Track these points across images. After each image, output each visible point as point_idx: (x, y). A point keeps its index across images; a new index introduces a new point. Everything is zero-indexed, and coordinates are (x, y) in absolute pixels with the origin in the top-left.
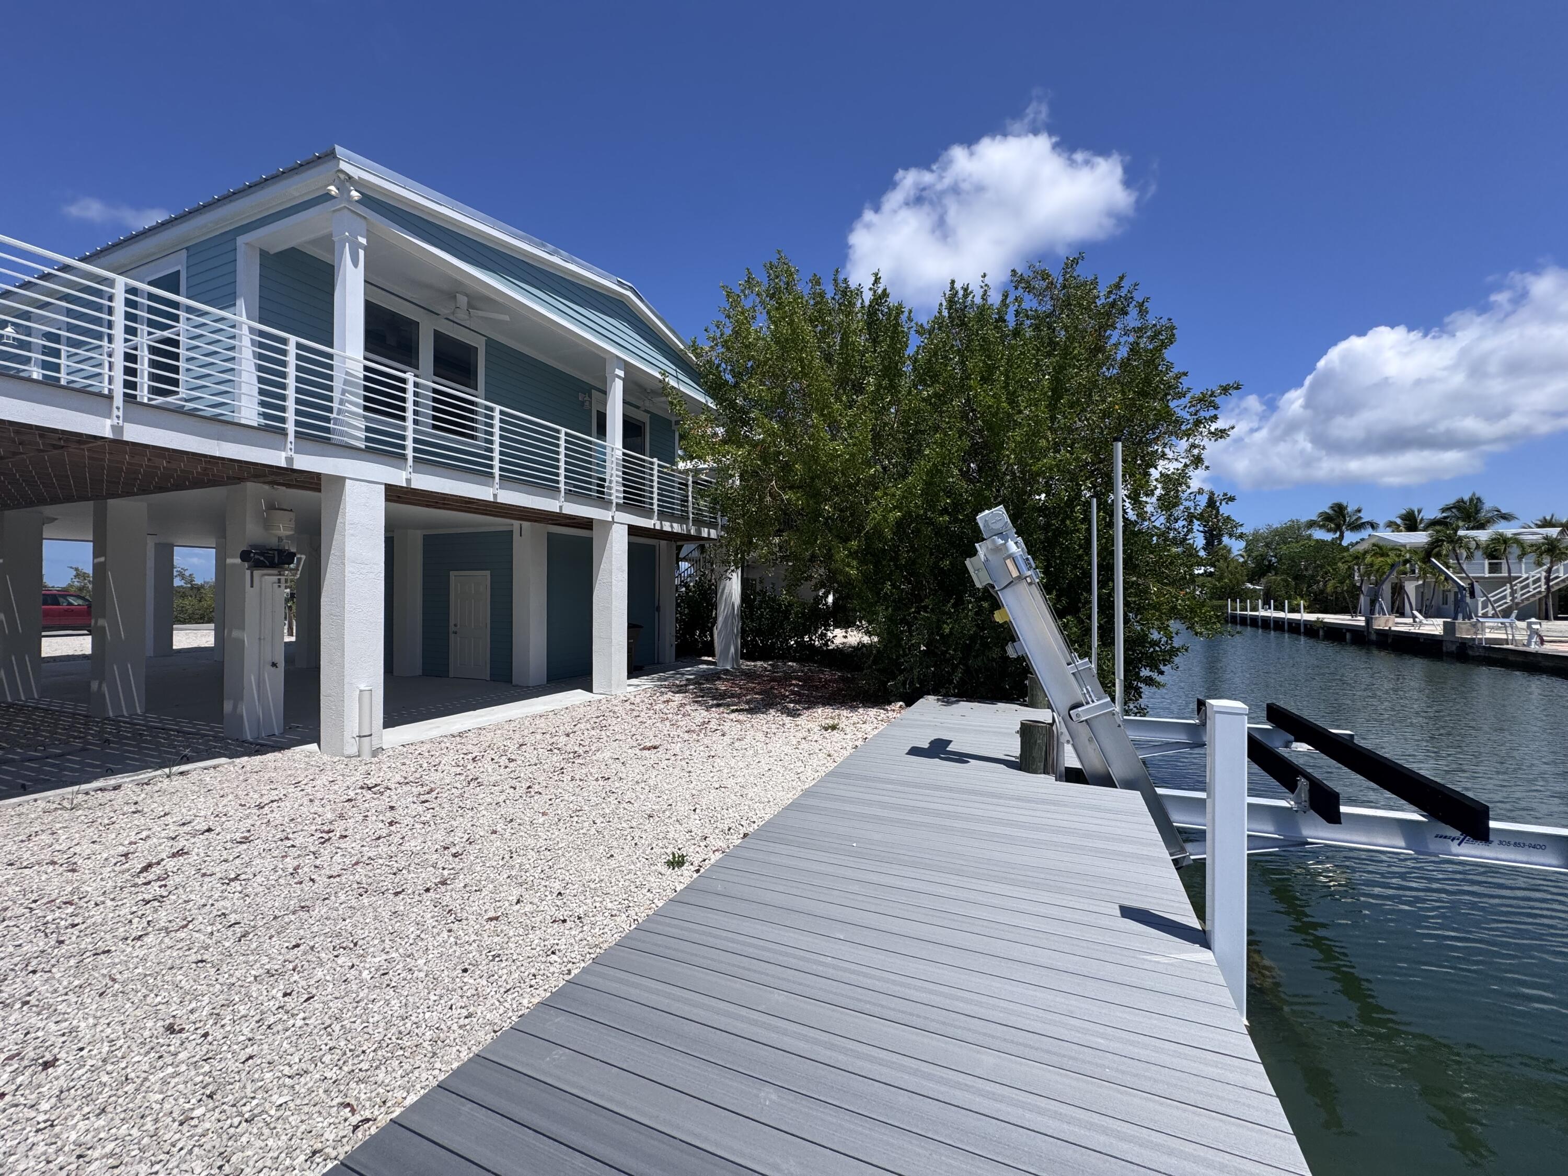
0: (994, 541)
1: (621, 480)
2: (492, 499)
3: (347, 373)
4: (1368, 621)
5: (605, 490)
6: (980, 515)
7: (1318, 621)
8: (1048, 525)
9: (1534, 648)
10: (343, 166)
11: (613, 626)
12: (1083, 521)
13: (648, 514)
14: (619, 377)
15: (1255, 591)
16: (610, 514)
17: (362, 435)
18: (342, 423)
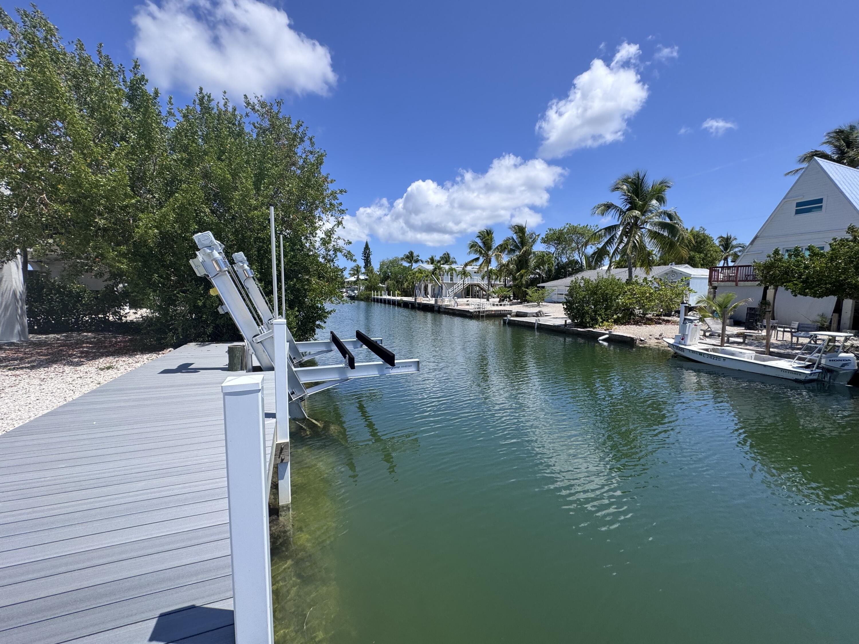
0: (205, 251)
4: (415, 299)
6: (195, 236)
7: (401, 300)
9: (456, 308)
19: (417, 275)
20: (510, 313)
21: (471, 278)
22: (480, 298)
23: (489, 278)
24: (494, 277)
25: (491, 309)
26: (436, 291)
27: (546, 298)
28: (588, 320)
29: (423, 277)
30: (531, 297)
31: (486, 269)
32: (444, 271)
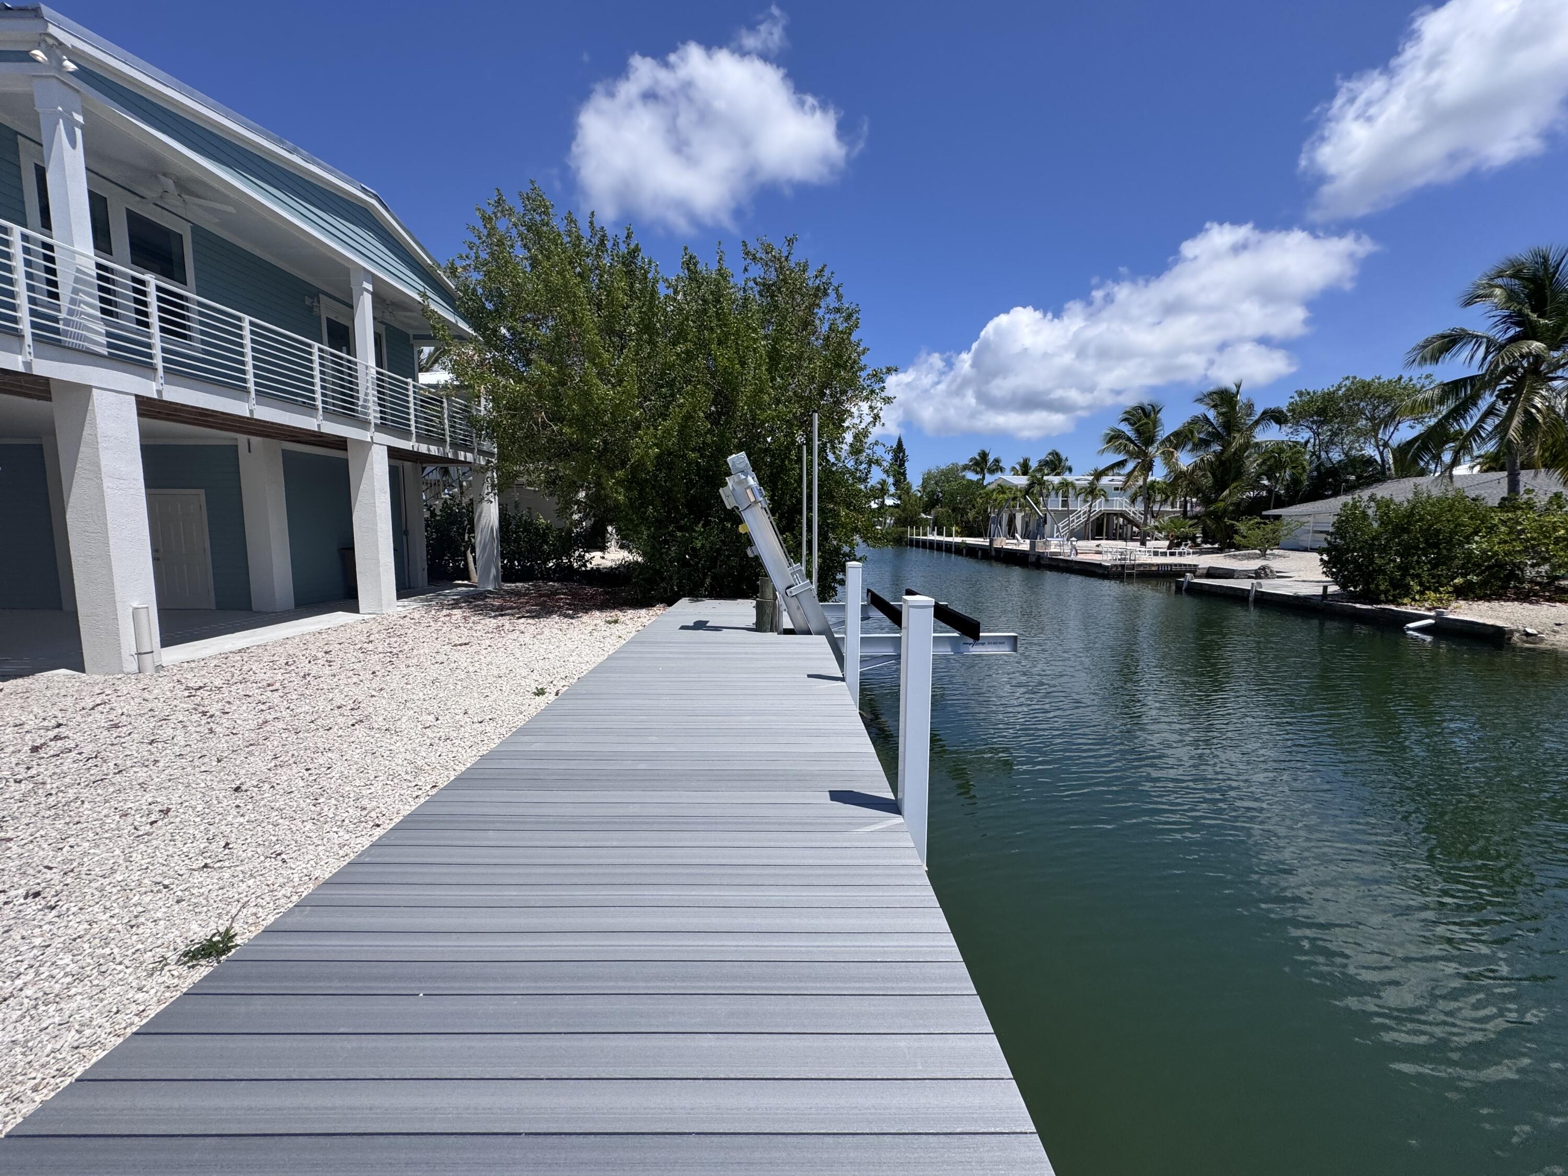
0: (739, 477)
1: (376, 399)
2: (248, 415)
3: (78, 270)
4: (991, 542)
5: (359, 408)
6: (730, 458)
7: (963, 543)
8: (772, 464)
9: (1073, 557)
10: (52, 29)
11: (380, 546)
12: (796, 462)
13: (406, 435)
14: (367, 291)
15: (927, 520)
16: (369, 434)
17: (104, 340)
18: (78, 326)
19: (994, 497)
20: (1193, 569)
21: (1107, 500)
22: (1125, 540)
23: (1148, 500)
24: (1158, 498)
25: (1149, 561)
26: (1032, 527)
27: (1283, 540)
28: (1382, 588)
29: (1007, 500)
30: (1244, 537)
31: (1141, 483)
32: (1051, 487)
